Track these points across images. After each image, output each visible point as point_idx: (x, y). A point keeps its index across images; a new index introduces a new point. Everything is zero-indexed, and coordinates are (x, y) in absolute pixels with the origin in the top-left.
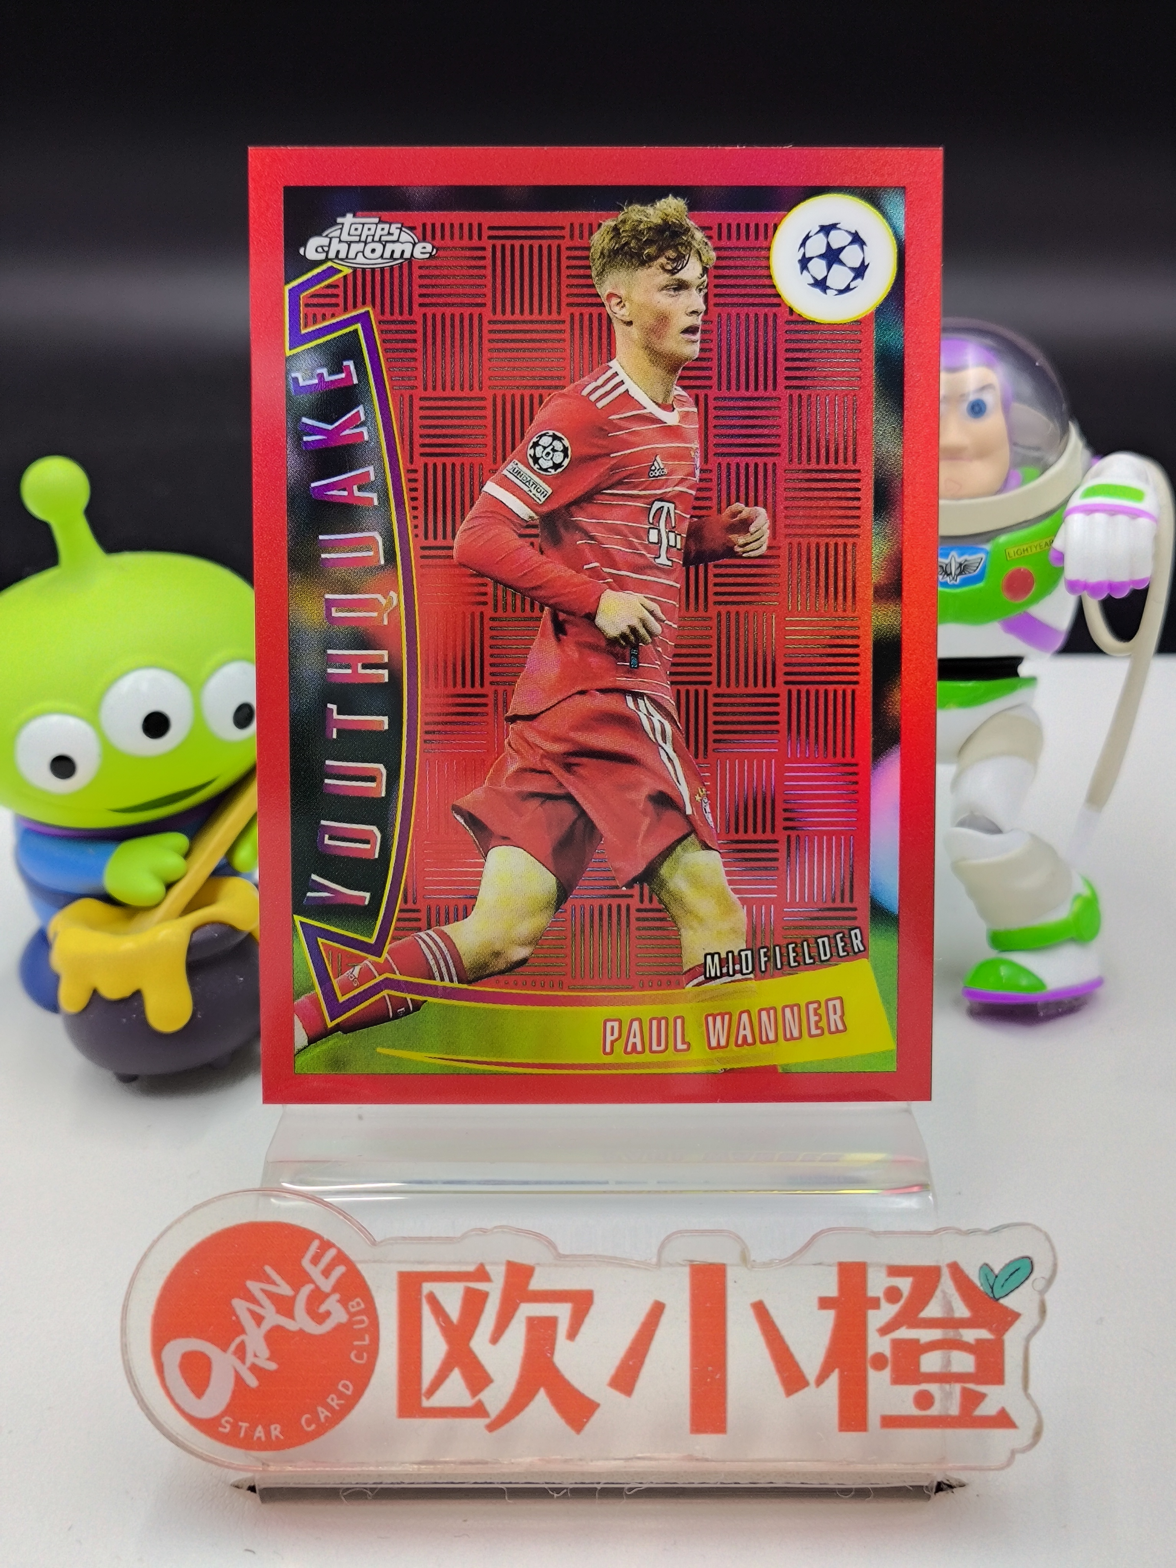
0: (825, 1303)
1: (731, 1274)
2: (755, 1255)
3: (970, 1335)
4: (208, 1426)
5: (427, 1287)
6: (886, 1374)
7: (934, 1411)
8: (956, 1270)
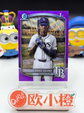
0: (59, 97)
1: (52, 95)
2: (54, 93)
3: (70, 99)
4: (14, 105)
5: (30, 95)
6: (64, 102)
7: (67, 105)
8: (69, 94)
